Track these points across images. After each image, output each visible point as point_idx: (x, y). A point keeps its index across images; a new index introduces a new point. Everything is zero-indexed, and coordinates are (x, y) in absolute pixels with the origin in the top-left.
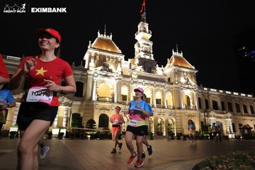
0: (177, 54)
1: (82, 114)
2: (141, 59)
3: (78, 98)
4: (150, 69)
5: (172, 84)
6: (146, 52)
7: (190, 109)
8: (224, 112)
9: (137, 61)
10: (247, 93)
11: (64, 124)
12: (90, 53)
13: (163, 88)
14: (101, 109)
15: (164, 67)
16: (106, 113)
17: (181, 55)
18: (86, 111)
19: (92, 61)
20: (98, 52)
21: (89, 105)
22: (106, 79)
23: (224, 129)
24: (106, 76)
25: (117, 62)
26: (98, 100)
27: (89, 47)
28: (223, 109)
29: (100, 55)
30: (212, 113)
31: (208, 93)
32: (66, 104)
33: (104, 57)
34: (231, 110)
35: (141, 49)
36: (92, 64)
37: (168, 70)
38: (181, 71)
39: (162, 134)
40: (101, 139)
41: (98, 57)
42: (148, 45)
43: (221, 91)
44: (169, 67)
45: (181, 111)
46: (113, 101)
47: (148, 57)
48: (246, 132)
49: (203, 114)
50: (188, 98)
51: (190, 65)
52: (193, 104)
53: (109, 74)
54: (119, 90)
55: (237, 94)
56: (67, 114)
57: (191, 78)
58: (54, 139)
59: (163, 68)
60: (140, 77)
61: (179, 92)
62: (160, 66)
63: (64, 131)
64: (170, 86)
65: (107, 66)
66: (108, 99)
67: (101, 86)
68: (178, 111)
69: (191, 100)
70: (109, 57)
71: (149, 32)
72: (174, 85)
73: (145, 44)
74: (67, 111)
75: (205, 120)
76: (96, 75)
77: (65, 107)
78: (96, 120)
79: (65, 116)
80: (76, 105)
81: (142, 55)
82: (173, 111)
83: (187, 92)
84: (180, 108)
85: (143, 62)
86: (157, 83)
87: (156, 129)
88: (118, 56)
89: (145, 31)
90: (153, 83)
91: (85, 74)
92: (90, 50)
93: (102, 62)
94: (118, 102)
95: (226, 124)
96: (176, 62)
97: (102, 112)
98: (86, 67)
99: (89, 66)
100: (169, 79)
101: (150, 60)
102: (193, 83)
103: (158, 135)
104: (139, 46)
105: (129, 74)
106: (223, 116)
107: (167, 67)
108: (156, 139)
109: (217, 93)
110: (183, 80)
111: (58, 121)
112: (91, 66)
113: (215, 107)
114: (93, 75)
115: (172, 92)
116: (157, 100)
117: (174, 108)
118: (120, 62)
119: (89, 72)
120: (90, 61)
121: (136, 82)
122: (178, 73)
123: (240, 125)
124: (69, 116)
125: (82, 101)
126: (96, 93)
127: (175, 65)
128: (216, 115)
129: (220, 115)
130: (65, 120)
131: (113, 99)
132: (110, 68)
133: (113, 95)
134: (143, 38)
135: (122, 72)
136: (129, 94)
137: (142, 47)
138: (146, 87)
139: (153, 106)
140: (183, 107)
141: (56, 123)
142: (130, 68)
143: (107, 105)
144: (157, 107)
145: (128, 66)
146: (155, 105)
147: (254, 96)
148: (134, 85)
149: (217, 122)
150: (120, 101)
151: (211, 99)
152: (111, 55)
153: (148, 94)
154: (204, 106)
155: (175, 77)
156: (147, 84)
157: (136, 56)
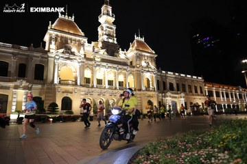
0: (139, 39)
1: (43, 98)
2: (104, 42)
3: (39, 81)
4: (114, 52)
5: (134, 67)
6: (109, 36)
7: (149, 90)
8: (179, 92)
9: (100, 45)
10: (198, 76)
11: (23, 108)
12: (50, 34)
13: (125, 71)
14: (63, 92)
15: (127, 50)
16: (69, 95)
17: (143, 40)
18: (47, 95)
19: (53, 42)
20: (59, 34)
21: (51, 89)
22: (68, 62)
23: (178, 108)
24: (68, 58)
25: (81, 45)
26: (60, 83)
27: (49, 28)
28: (178, 90)
29: (62, 37)
30: (169, 94)
31: (166, 76)
32: (24, 88)
33: (66, 40)
34: (184, 91)
35: (104, 32)
36: (53, 46)
37: (131, 53)
38: (142, 55)
40: (64, 122)
41: (59, 39)
42: (111, 28)
43: (177, 74)
44: (132, 51)
45: (142, 92)
46: (76, 84)
47: (111, 41)
48: (196, 109)
49: (161, 95)
50: (148, 80)
51: (150, 50)
52: (153, 86)
53: (72, 57)
54: (82, 73)
55: (190, 76)
56: (26, 98)
57: (152, 61)
58: (12, 125)
59: (125, 52)
60: (103, 60)
61: (140, 75)
62: (123, 50)
63: (23, 116)
64: (132, 69)
65: (70, 49)
66: (70, 82)
67: (63, 69)
68: (138, 92)
69: (151, 83)
70: (71, 39)
71: (113, 16)
72: (136, 69)
73: (108, 27)
74: (26, 94)
75: (162, 99)
76: (57, 57)
77: (24, 91)
78: (59, 103)
79: (24, 100)
80: (35, 89)
81: (105, 38)
83: (147, 75)
84: (140, 90)
85: (106, 45)
86: (120, 66)
88: (81, 39)
89: (108, 14)
90: (116, 66)
91: (46, 56)
92: (50, 32)
93: (63, 45)
94: (81, 85)
95: (180, 103)
96: (138, 46)
97: (65, 95)
98: (47, 49)
99: (49, 48)
100: (131, 63)
101: (113, 43)
102: (153, 66)
104: (102, 29)
105: (92, 57)
106: (177, 96)
107: (129, 51)
109: (174, 76)
110: (144, 64)
111: (16, 105)
112: (52, 48)
113: (172, 88)
114: (55, 58)
115: (133, 75)
116: (119, 82)
117: (135, 90)
118: (83, 45)
119: (49, 55)
120: (50, 43)
121: (99, 65)
122: (139, 57)
123: (191, 103)
125: (43, 84)
126: (58, 76)
127: (137, 50)
128: (172, 95)
129: (175, 95)
130: (24, 104)
131: (76, 81)
132: (73, 50)
133: (76, 78)
134: (106, 22)
135: (85, 55)
136: (93, 77)
137: (106, 31)
138: (109, 70)
139: (116, 89)
140: (143, 88)
141: (14, 108)
142: (94, 51)
143: (70, 88)
144: (120, 89)
145: (91, 49)
146: (118, 87)
147: (204, 78)
148: (98, 68)
149: (173, 102)
150: (83, 84)
151: (168, 81)
152: (73, 37)
153: (111, 77)
154: (162, 88)
155: (137, 60)
156: (111, 67)
157: (100, 39)
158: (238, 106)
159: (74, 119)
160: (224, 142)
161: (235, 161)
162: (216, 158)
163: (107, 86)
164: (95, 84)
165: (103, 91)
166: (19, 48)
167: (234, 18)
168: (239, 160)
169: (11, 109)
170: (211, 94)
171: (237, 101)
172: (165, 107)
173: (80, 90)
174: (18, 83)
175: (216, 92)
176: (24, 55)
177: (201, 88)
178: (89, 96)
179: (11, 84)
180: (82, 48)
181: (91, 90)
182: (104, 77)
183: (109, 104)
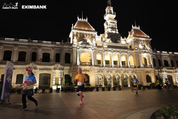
0: (136, 28)
1: (71, 75)
2: (109, 34)
3: (67, 64)
4: (116, 40)
5: (133, 50)
6: (113, 28)
7: (147, 67)
8: (174, 68)
9: (106, 36)
11: (60, 82)
12: (73, 32)
13: (126, 54)
14: (83, 71)
15: (126, 38)
16: (87, 73)
17: (139, 28)
18: (73, 73)
19: (75, 38)
20: (79, 32)
21: (75, 69)
22: (86, 50)
23: (174, 81)
24: (85, 47)
25: (93, 37)
26: (81, 65)
27: (72, 28)
29: (80, 33)
30: (164, 69)
31: (160, 55)
32: (60, 69)
33: (83, 34)
35: (109, 26)
36: (75, 40)
37: (130, 39)
38: (139, 40)
39: (127, 86)
41: (79, 35)
42: (113, 23)
43: (170, 53)
44: (130, 37)
45: (140, 69)
46: (91, 65)
47: (114, 32)
49: (157, 70)
50: (145, 59)
51: (146, 35)
52: (150, 63)
53: (87, 46)
54: (95, 57)
56: (61, 75)
57: (147, 44)
58: (54, 93)
60: (109, 47)
61: (138, 55)
62: (123, 38)
63: (60, 87)
64: (132, 51)
65: (86, 41)
66: (87, 64)
67: (82, 55)
68: (138, 69)
69: (148, 61)
70: (86, 34)
71: (114, 14)
72: (135, 51)
73: (111, 22)
74: (61, 73)
75: (159, 74)
76: (78, 47)
77: (59, 71)
79: (60, 77)
80: (66, 69)
81: (110, 30)
82: (135, 69)
83: (145, 55)
84: (139, 67)
85: (110, 36)
86: (122, 50)
87: (123, 83)
88: (93, 33)
89: (111, 13)
90: (119, 50)
91: (71, 47)
92: (72, 31)
93: (82, 38)
94: (95, 65)
95: (175, 77)
96: (135, 33)
97: (85, 73)
98: (71, 42)
99: (73, 42)
100: (130, 46)
101: (116, 33)
102: (148, 48)
103: (125, 87)
104: (107, 25)
105: (101, 45)
106: (172, 71)
107: (128, 38)
108: (123, 89)
109: (168, 54)
110: (141, 46)
111: (55, 80)
112: (75, 41)
113: (166, 65)
114: (76, 48)
115: (133, 56)
116: (122, 62)
117: (135, 67)
118: (94, 37)
119: (73, 46)
120: (73, 38)
121: (106, 50)
122: (137, 42)
124: (62, 77)
125: (70, 66)
126: (80, 60)
127: (134, 36)
128: (167, 70)
129: (170, 70)
130: (60, 79)
131: (91, 62)
132: (88, 42)
133: (91, 60)
134: (110, 19)
135: (96, 44)
136: (102, 59)
138: (114, 53)
139: (120, 67)
140: (142, 66)
141: (54, 82)
142: (102, 40)
143: (87, 68)
144: (123, 67)
145: (100, 40)
146: (121, 65)
148: (106, 52)
150: (96, 64)
151: (163, 59)
152: (88, 33)
153: (115, 58)
154: (157, 64)
155: (135, 45)
156: (115, 51)
157: (106, 32)
159: (91, 89)
163: (113, 65)
164: (104, 64)
165: (110, 69)
166: (56, 44)
169: (53, 83)
173: (94, 69)
174: (55, 66)
176: (58, 48)
178: (101, 73)
179: (52, 67)
180: (94, 39)
181: (101, 68)
182: (111, 59)
183: (115, 79)
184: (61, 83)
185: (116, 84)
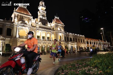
0: (57, 18)
1: (11, 44)
2: (40, 19)
3: (9, 36)
4: (45, 24)
5: (54, 31)
6: (43, 16)
7: (61, 41)
8: (74, 42)
9: (39, 20)
10: (82, 35)
12: (15, 14)
13: (50, 32)
15: (51, 23)
17: (58, 18)
18: (13, 43)
19: (16, 18)
20: (19, 14)
21: (15, 40)
22: (24, 27)
25: (30, 20)
26: (19, 37)
27: (14, 11)
29: (20, 16)
30: (70, 43)
31: (68, 35)
33: (23, 16)
34: (76, 41)
36: (16, 20)
37: (53, 24)
38: (58, 25)
41: (19, 16)
42: (44, 12)
43: (73, 34)
44: (53, 23)
45: (58, 42)
46: (27, 38)
47: (44, 18)
48: (81, 49)
49: (66, 43)
50: (61, 36)
51: (62, 23)
52: (63, 39)
53: (25, 25)
55: (79, 35)
56: (2, 44)
57: (62, 28)
60: (40, 27)
61: (57, 34)
62: (49, 23)
63: (1, 53)
64: (53, 31)
65: (24, 21)
66: (24, 37)
67: (21, 31)
69: (62, 38)
70: (25, 17)
71: (45, 7)
72: (55, 31)
73: (42, 12)
74: (3, 43)
75: (67, 45)
76: (18, 25)
77: (1, 41)
79: (1, 45)
80: (7, 40)
81: (41, 17)
83: (60, 34)
85: (41, 20)
86: (48, 30)
87: (47, 50)
88: (30, 17)
89: (43, 6)
90: (46, 30)
91: (12, 24)
93: (21, 19)
96: (56, 21)
99: (14, 21)
100: (53, 28)
101: (45, 19)
102: (63, 30)
103: (48, 52)
104: (40, 13)
105: (35, 25)
106: (73, 44)
107: (52, 23)
108: (47, 54)
109: (72, 35)
110: (59, 29)
113: (71, 40)
114: (17, 25)
115: (54, 34)
116: (48, 37)
118: (31, 20)
119: (14, 24)
120: (15, 18)
121: (38, 29)
122: (57, 26)
123: (79, 47)
124: (3, 45)
125: (11, 38)
126: (19, 34)
127: (56, 23)
128: (71, 43)
129: (72, 43)
130: (1, 47)
132: (26, 22)
133: (27, 35)
134: (42, 9)
135: (32, 25)
137: (41, 13)
138: (43, 31)
139: (46, 40)
140: (59, 40)
142: (36, 23)
143: (24, 40)
144: (48, 41)
145: (34, 22)
146: (47, 39)
147: (85, 36)
148: (37, 31)
149: (71, 46)
151: (69, 37)
152: (26, 16)
153: (44, 35)
154: (67, 40)
155: (56, 28)
156: (44, 30)
157: (39, 17)
158: (99, 48)
160: (95, 64)
161: (100, 72)
162: (92, 71)
163: (42, 39)
164: (36, 38)
165: (40, 41)
167: (97, 10)
168: (101, 71)
170: (88, 43)
171: (99, 46)
172: (68, 48)
175: (90, 42)
177: (83, 40)
180: (30, 21)
182: (41, 35)
183: (43, 47)
184: (2, 50)
185: (43, 51)
